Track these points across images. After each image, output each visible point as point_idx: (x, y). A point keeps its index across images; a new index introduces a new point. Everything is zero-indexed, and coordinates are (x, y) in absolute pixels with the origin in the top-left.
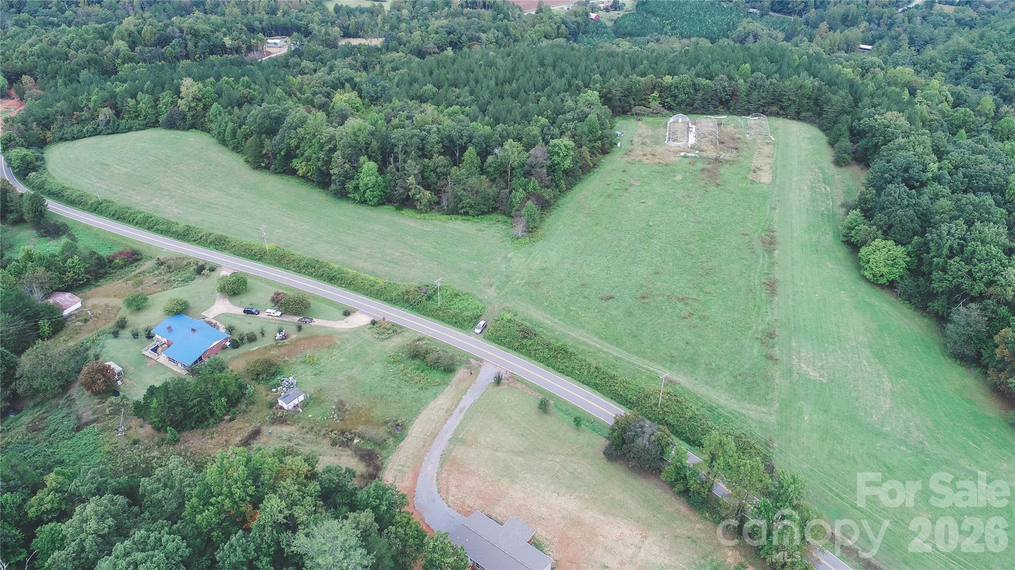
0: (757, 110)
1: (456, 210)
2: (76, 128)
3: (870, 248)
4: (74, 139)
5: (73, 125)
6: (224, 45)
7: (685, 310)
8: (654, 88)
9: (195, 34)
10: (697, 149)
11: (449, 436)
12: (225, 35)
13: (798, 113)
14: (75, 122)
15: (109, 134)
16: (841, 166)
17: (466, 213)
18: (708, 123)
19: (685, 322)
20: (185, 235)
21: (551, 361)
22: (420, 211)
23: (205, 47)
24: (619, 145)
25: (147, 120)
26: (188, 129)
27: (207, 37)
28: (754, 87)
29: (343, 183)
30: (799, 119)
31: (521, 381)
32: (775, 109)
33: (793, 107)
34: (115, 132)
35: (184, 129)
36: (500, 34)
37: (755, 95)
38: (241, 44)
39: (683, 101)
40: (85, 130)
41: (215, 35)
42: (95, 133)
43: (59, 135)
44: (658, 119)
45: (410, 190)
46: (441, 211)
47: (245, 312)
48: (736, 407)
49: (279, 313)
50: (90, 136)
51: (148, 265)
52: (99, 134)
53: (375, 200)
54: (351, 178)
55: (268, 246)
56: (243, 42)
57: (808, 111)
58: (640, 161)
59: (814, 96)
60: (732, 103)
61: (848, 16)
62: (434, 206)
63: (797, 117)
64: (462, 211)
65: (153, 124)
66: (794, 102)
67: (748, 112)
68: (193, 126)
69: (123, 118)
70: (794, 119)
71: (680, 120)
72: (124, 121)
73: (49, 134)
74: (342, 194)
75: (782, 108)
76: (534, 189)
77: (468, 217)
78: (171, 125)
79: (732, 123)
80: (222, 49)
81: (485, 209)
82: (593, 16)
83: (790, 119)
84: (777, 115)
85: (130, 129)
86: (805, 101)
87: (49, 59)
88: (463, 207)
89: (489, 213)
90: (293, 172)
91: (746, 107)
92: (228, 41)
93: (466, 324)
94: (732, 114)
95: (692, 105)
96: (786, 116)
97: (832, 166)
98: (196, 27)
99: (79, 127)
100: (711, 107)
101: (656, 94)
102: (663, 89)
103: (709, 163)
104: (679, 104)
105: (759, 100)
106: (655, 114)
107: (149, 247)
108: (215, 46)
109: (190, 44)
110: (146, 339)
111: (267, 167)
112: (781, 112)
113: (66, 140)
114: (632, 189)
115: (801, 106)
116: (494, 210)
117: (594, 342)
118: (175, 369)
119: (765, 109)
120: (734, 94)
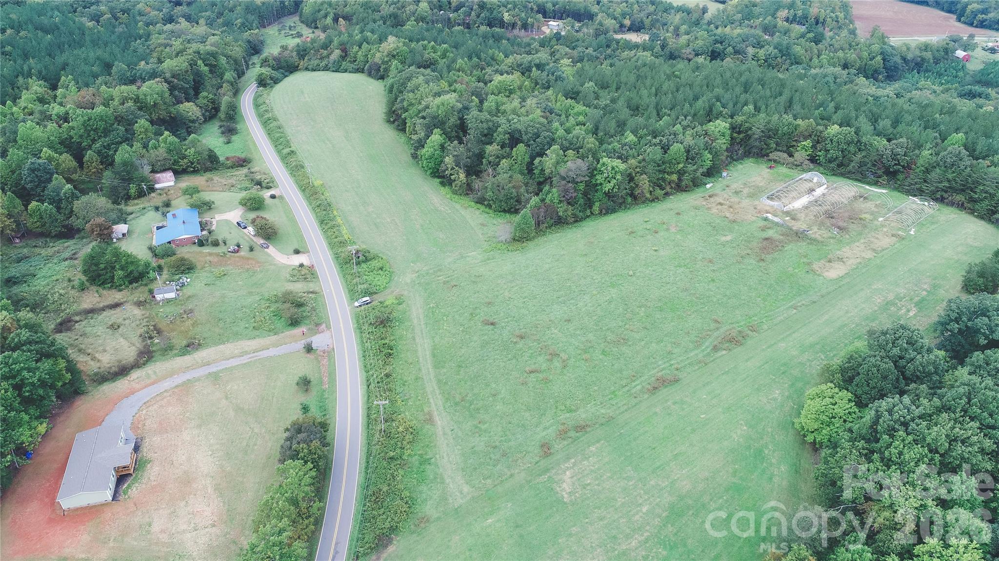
0: (933, 193)
1: (486, 200)
2: (317, 62)
5: (316, 59)
6: (501, 19)
10: (791, 216)
11: (215, 370)
12: (508, 11)
14: (318, 57)
15: (333, 71)
17: (490, 206)
22: (456, 192)
24: (709, 186)
25: (359, 66)
26: (378, 79)
29: (416, 149)
30: (990, 221)
31: (331, 358)
32: (960, 198)
34: (337, 70)
39: (834, 159)
40: (321, 65)
41: (500, 10)
43: (307, 65)
46: (474, 198)
47: (237, 223)
49: (254, 233)
50: (322, 70)
51: (243, 171)
52: (328, 70)
54: (423, 146)
55: (316, 182)
56: (524, 19)
60: (901, 177)
63: (989, 216)
64: (488, 203)
65: (362, 70)
67: (919, 192)
68: (382, 78)
70: (982, 218)
71: (815, 180)
73: (301, 63)
75: (971, 200)
76: (551, 201)
77: (490, 210)
80: (497, 22)
82: (960, 53)
83: (977, 217)
84: (959, 206)
85: (345, 71)
91: (918, 186)
92: (506, 17)
94: (896, 189)
95: (846, 166)
96: (972, 212)
100: (870, 175)
101: (808, 143)
102: (820, 140)
103: (784, 235)
104: (830, 161)
105: (941, 182)
106: (795, 165)
107: (261, 159)
108: (494, 19)
109: (473, 14)
111: (394, 123)
112: (968, 205)
113: (308, 70)
117: (424, 355)
119: (946, 195)
120: (908, 167)
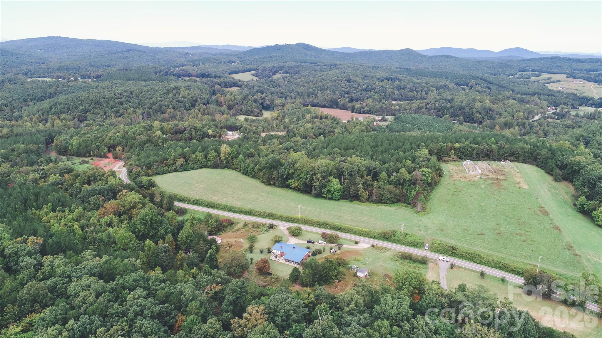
0: (504, 159)
1: (381, 201)
2: (165, 168)
3: (599, 211)
4: (164, 173)
5: (163, 167)
6: (208, 133)
7: (523, 238)
8: (451, 149)
9: (195, 128)
10: (485, 175)
12: (208, 129)
13: (524, 160)
14: (164, 165)
15: (182, 171)
16: (558, 182)
17: (386, 203)
18: (484, 164)
19: (525, 243)
20: (250, 213)
21: (472, 258)
22: (363, 202)
23: (200, 135)
24: (445, 173)
25: (202, 164)
26: (223, 169)
27: (201, 130)
28: (500, 148)
29: (321, 189)
30: (525, 163)
31: (462, 268)
32: (512, 158)
33: (521, 157)
34: (185, 170)
35: (222, 168)
36: (344, 130)
37: (502, 152)
38: (216, 133)
39: (467, 155)
40: (169, 169)
41: (204, 130)
42: (175, 170)
43: (156, 171)
44: (457, 163)
45: (359, 191)
46: (372, 202)
47: (308, 242)
48: (572, 274)
49: (325, 243)
50: (171, 172)
51: (239, 226)
52: (177, 171)
53: (339, 197)
54: (325, 187)
55: (299, 216)
56: (218, 132)
57: (529, 159)
58: (459, 180)
59: (530, 152)
60: (491, 155)
61: (507, 124)
62: (369, 199)
63: (524, 161)
64: (384, 201)
65: (205, 166)
66: (521, 155)
67: (499, 160)
68: (226, 167)
69: (189, 164)
70: (523, 163)
71: (468, 163)
72: (189, 165)
73: (150, 171)
74: (319, 195)
75: (516, 158)
76: (419, 190)
77: (387, 204)
78: (215, 166)
79: (496, 165)
80: (208, 136)
81: (395, 200)
82: (375, 123)
83: (521, 163)
84: (514, 161)
85: (193, 169)
86: (527, 154)
87: (127, 139)
88: (384, 200)
89: (396, 202)
90: (288, 187)
91: (498, 157)
92: (210, 132)
93: (419, 246)
94: (491, 160)
95: (471, 157)
96: (518, 161)
97: (553, 182)
98: (195, 125)
99: (166, 168)
100: (481, 157)
101: (453, 151)
102: (456, 149)
103: (494, 181)
104: (465, 156)
105: (504, 154)
106: (454, 161)
107: (234, 218)
108: (204, 134)
109: (193, 133)
110: (267, 254)
111: (274, 185)
112: (516, 159)
113: (159, 174)
114: (463, 191)
115: (525, 156)
116: (399, 201)
117: (487, 251)
118: (291, 264)
119: (508, 158)
120: (491, 152)
